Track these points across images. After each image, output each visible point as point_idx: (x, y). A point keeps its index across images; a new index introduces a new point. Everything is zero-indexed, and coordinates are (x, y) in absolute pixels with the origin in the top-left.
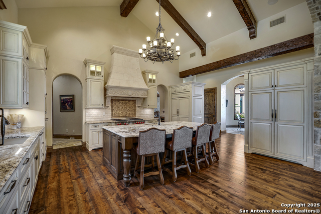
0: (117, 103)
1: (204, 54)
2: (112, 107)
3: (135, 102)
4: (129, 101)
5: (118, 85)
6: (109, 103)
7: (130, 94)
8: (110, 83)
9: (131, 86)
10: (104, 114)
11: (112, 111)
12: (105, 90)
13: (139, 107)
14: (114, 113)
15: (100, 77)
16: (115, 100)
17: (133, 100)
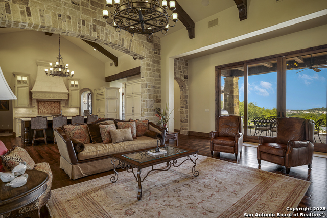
0: (43, 103)
1: (116, 65)
2: (38, 107)
3: (60, 103)
4: (54, 102)
5: (41, 90)
6: (35, 104)
7: (51, 97)
8: (33, 90)
9: (52, 91)
10: (31, 111)
11: (38, 110)
12: (31, 94)
13: (64, 106)
14: (40, 111)
15: (26, 85)
16: (41, 101)
17: (57, 101)
